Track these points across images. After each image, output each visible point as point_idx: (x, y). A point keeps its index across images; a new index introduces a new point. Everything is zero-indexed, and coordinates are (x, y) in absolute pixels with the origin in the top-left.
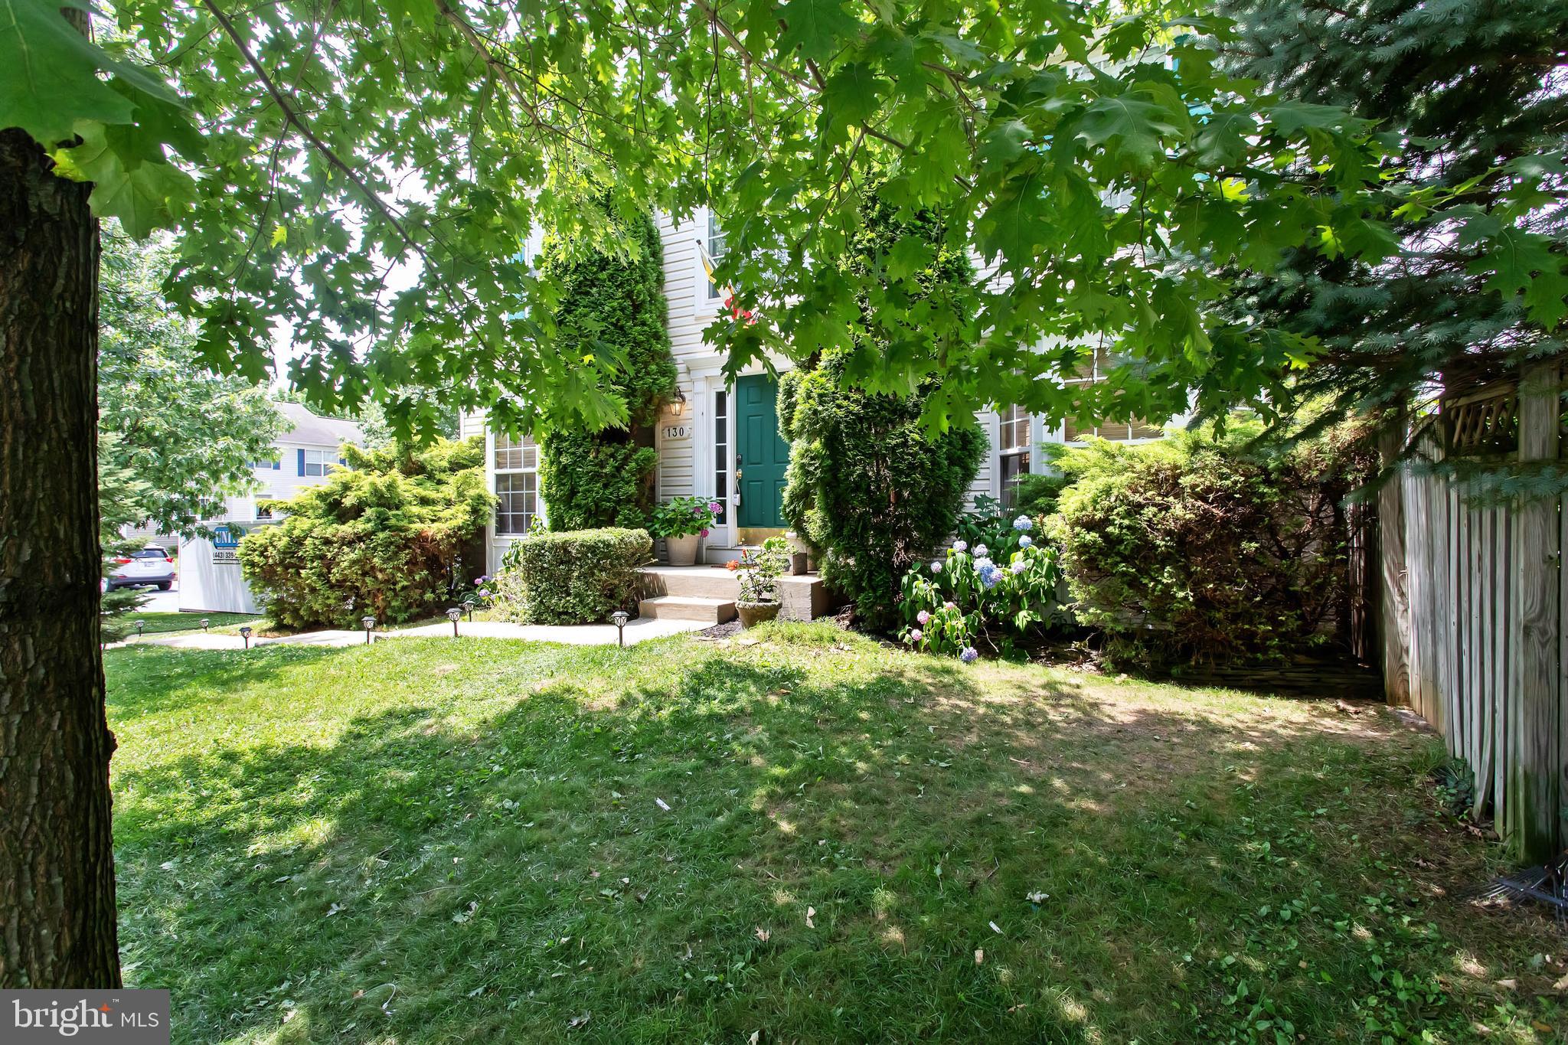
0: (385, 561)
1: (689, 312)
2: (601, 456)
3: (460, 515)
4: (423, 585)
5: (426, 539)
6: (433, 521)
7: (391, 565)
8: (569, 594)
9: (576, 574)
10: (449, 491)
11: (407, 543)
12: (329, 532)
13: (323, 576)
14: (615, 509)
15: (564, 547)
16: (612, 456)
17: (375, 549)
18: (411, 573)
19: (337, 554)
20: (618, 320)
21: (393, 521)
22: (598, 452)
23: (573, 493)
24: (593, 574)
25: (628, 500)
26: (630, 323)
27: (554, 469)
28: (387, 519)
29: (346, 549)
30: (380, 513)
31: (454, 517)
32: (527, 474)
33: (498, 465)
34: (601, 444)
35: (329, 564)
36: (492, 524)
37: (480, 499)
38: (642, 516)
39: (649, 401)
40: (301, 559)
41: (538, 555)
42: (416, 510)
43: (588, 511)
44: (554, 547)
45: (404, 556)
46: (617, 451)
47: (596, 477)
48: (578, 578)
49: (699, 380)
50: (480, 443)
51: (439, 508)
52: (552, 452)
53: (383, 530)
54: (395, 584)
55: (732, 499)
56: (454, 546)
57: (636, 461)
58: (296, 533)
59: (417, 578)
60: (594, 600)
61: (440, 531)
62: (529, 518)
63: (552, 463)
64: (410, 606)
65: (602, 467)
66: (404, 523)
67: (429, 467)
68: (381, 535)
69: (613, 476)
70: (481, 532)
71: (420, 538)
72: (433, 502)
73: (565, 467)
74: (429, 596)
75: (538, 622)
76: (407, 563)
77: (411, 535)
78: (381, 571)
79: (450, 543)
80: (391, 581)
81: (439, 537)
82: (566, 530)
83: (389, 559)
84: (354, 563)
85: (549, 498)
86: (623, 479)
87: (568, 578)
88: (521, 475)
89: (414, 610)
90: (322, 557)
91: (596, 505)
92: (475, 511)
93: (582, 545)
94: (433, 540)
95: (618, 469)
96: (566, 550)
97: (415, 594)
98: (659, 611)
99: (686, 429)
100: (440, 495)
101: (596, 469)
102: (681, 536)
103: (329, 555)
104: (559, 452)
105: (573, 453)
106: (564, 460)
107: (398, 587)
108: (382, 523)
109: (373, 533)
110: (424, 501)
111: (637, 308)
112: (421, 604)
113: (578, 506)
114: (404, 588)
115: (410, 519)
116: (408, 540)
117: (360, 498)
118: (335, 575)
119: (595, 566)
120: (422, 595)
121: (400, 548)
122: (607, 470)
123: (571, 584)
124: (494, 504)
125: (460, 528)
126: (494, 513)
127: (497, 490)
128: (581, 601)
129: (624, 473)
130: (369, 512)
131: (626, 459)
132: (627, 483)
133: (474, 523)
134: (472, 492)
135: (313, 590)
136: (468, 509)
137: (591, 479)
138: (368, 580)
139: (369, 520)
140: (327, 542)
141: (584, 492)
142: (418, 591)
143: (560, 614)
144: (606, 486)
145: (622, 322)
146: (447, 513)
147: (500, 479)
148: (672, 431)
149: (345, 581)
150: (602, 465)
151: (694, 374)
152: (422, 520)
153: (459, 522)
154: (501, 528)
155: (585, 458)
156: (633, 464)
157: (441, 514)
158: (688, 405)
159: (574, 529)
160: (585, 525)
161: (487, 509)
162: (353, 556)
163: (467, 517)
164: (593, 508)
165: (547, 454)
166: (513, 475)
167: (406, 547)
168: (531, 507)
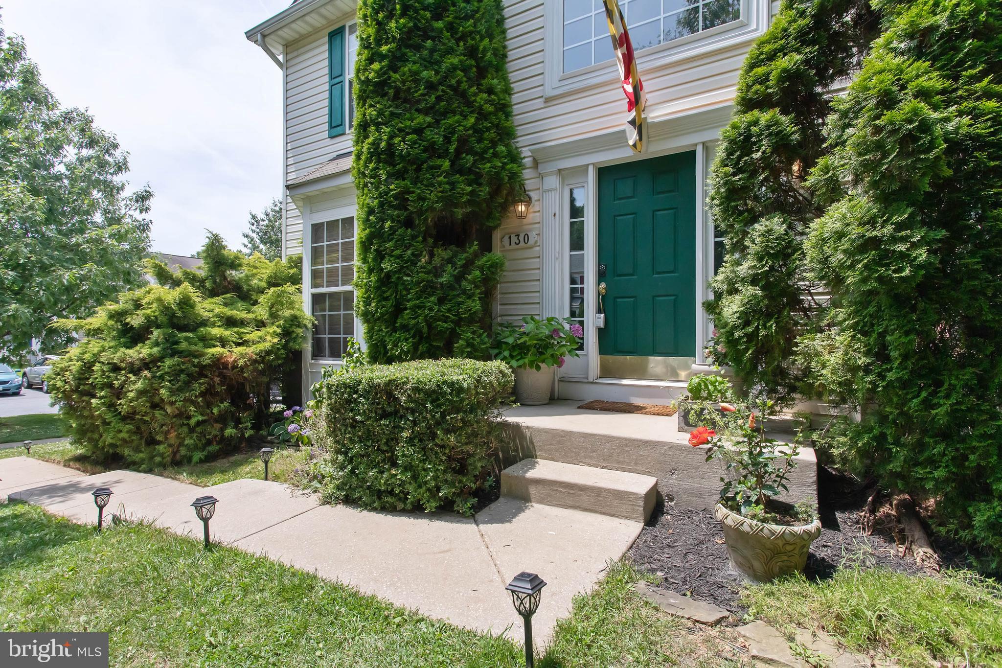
0: (172, 392)
1: (537, 92)
2: (437, 261)
3: (268, 338)
4: (223, 419)
5: (225, 365)
6: (238, 344)
7: (182, 396)
8: (394, 464)
9: (405, 434)
10: (261, 312)
11: (202, 371)
12: (116, 358)
13: (111, 406)
14: (453, 331)
15: (389, 389)
16: (450, 261)
17: (162, 377)
18: (209, 405)
19: (125, 382)
20: (459, 82)
21: (184, 345)
22: (432, 255)
23: (398, 310)
24: (434, 436)
25: (471, 321)
26: (474, 89)
27: (373, 278)
28: (177, 343)
29: (132, 378)
30: (172, 335)
31: (262, 339)
32: (345, 293)
33: (314, 285)
34: (435, 245)
35: (119, 393)
36: (308, 347)
37: (295, 320)
38: (488, 342)
39: (496, 191)
40: (93, 386)
41: (349, 401)
42: (216, 331)
43: (418, 334)
44: (373, 390)
45: (198, 387)
46: (455, 255)
47: (428, 289)
48: (410, 441)
49: (550, 174)
50: (297, 263)
51: (248, 329)
52: (370, 257)
53: (172, 356)
54: (189, 417)
55: (593, 320)
56: (262, 373)
57: (481, 269)
58: (87, 357)
59: (215, 411)
60: (435, 478)
61: (242, 356)
62: (346, 342)
63: (370, 271)
64: (209, 443)
65: (437, 275)
66: (199, 347)
67: (245, 287)
68: (168, 362)
69: (451, 287)
70: (296, 357)
71: (218, 363)
72: (242, 323)
73: (388, 275)
74: (229, 431)
75: (348, 501)
76: (202, 394)
77: (206, 361)
78: (172, 403)
79: (255, 370)
80: (183, 415)
81: (241, 363)
82: (389, 361)
83: (180, 390)
84: (141, 393)
85: (367, 317)
86: (464, 292)
87: (393, 439)
88: (337, 294)
89: (214, 448)
90: (110, 385)
91: (429, 326)
92: (286, 333)
93: (416, 389)
94: (234, 367)
95: (459, 278)
96: (390, 395)
97: (214, 430)
98: (533, 490)
99: (533, 236)
100: (251, 316)
101: (430, 277)
102: (538, 368)
103: (116, 383)
104: (380, 256)
105: (400, 257)
106: (386, 266)
107: (193, 422)
108: (171, 348)
109: (161, 359)
110: (230, 322)
111: (482, 72)
112: (222, 440)
113: (405, 328)
114: (199, 423)
115: (207, 341)
116: (202, 368)
117: (148, 318)
118: (123, 405)
119: (438, 424)
120: (222, 430)
121: (192, 378)
122: (444, 279)
123: (399, 450)
124: (309, 325)
125: (268, 353)
126: (309, 336)
127: (314, 310)
128: (415, 477)
129: (464, 284)
130: (156, 334)
131: (468, 265)
132: (470, 297)
133: (285, 347)
134: (287, 313)
135: (105, 423)
136: (279, 330)
137: (423, 291)
138: (158, 414)
139: (157, 344)
140: (116, 369)
141: (414, 309)
142: (218, 426)
143: (379, 494)
144: (441, 301)
145: (464, 86)
146: (254, 335)
147: (317, 300)
148: (514, 239)
149: (134, 413)
150: (437, 272)
151: (542, 169)
152: (223, 342)
153: (267, 345)
154: (318, 353)
155: (414, 264)
156: (477, 273)
157: (248, 337)
158: (536, 206)
159: (400, 359)
160: (416, 354)
161: (300, 331)
162: (139, 385)
163: (276, 340)
164: (425, 330)
165: (365, 261)
166: (331, 295)
167: (201, 374)
168: (349, 330)
